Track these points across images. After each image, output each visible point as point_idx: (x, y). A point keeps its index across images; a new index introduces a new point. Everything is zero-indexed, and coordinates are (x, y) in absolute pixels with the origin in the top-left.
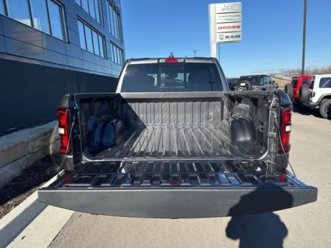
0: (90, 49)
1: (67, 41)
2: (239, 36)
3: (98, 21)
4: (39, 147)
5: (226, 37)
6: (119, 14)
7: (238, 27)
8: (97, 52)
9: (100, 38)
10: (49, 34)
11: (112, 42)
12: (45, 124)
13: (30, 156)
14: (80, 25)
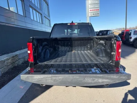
0: (35, 19)
1: (25, 16)
2: (99, 14)
3: (39, 7)
4: (10, 63)
5: (93, 14)
6: (48, 5)
7: (98, 10)
8: (38, 21)
9: (40, 15)
10: (17, 13)
11: (45, 17)
12: (15, 52)
13: (6, 67)
14: (31, 9)
